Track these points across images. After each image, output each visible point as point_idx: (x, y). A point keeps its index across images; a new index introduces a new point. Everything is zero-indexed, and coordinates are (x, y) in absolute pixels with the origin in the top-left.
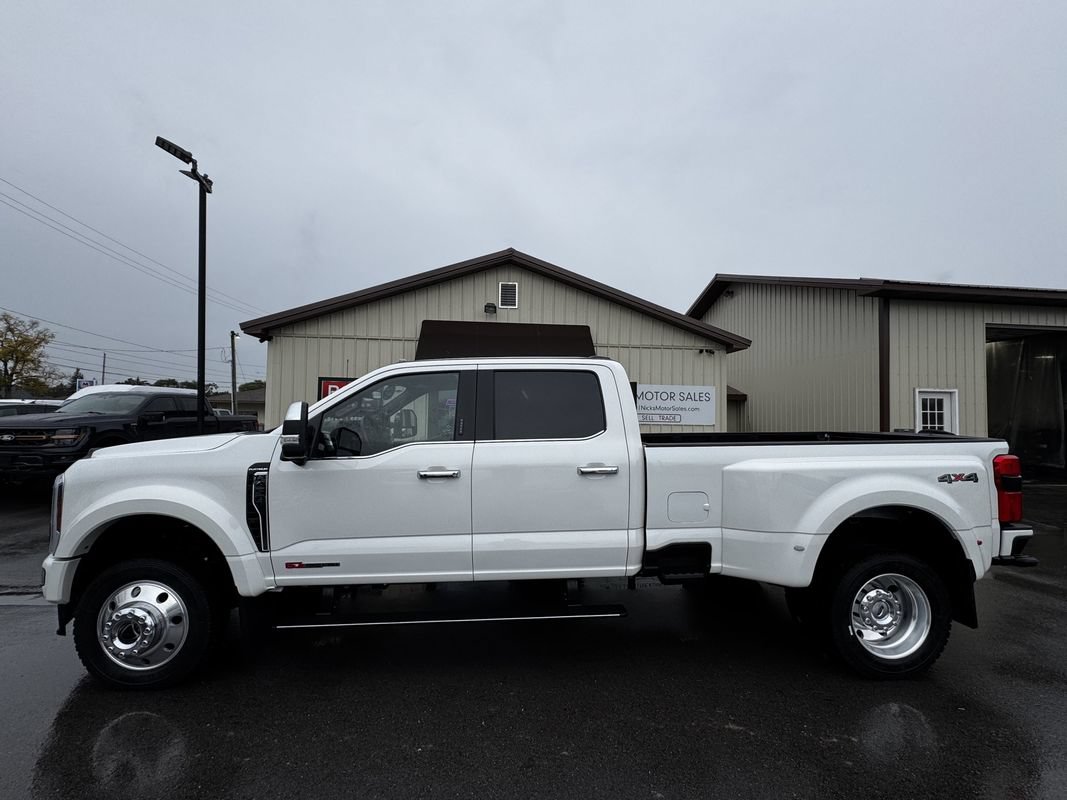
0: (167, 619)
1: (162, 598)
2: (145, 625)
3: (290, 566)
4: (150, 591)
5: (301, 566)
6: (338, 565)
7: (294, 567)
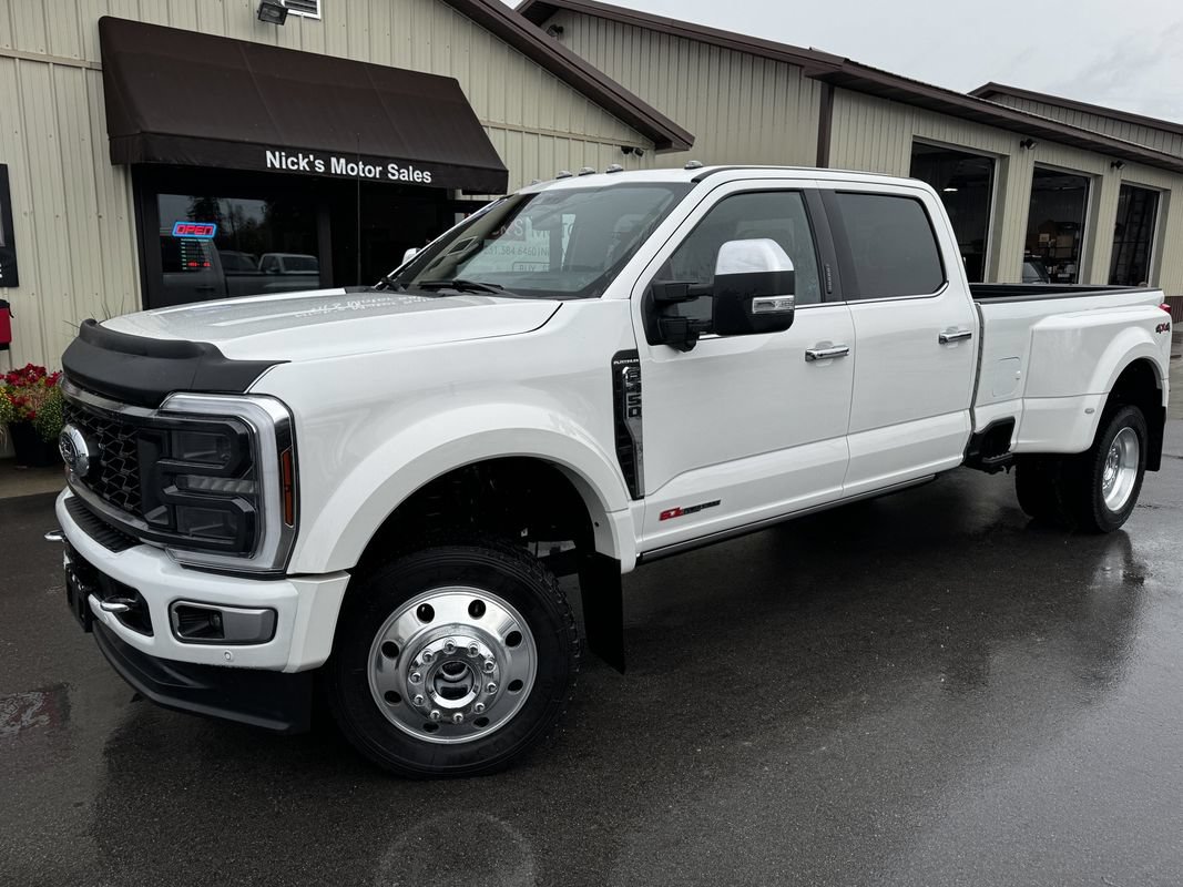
0: (504, 645)
1: (477, 610)
2: (482, 658)
3: (665, 516)
4: (451, 605)
5: (678, 512)
6: (717, 503)
7: (669, 516)
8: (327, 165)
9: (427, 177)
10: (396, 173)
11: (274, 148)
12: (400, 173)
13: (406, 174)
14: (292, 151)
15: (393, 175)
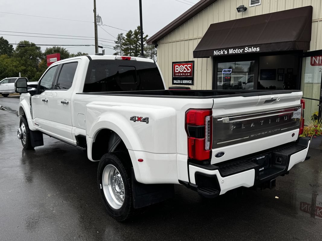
3: (35, 124)
8: (228, 52)
9: (258, 49)
10: (247, 50)
11: (215, 50)
12: (248, 50)
13: (251, 50)
14: (220, 50)
15: (246, 51)
